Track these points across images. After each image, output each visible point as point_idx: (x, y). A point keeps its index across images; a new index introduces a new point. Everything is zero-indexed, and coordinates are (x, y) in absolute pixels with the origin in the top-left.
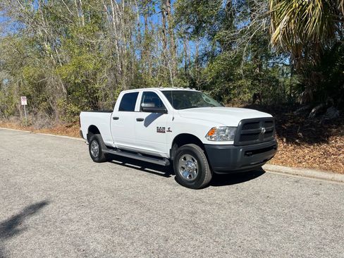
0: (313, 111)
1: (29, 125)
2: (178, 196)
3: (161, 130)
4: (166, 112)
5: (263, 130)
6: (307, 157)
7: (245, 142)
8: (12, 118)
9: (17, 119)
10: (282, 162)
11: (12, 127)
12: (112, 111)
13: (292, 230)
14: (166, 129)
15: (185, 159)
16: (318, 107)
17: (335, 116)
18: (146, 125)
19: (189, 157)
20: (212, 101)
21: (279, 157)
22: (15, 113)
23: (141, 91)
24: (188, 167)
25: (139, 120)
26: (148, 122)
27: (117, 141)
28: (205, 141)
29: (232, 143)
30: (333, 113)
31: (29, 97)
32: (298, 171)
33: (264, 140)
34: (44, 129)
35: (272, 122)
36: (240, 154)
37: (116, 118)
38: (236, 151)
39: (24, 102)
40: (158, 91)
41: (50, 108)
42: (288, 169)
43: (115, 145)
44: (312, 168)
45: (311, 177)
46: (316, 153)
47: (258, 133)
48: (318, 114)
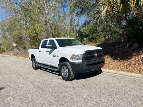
0: (127, 45)
1: (17, 54)
2: (59, 84)
3: (55, 56)
4: (56, 48)
5: (96, 55)
6: (122, 66)
7: (87, 61)
8: (11, 51)
9: (13, 52)
10: (111, 68)
11: (11, 55)
12: (38, 48)
13: (99, 100)
14: (57, 56)
15: (64, 68)
16: (130, 43)
17: (136, 47)
18: (50, 54)
19: (65, 67)
20: (80, 43)
21: (110, 66)
22: (13, 49)
23: (49, 39)
24: (65, 71)
25: (47, 52)
26: (50, 52)
27: (41, 61)
28: (70, 60)
29: (81, 61)
30: (136, 46)
31: (16, 43)
32: (116, 72)
33: (97, 59)
34: (22, 56)
35: (102, 51)
36: (85, 66)
37: (40, 51)
38: (83, 65)
39: (15, 45)
40: (54, 39)
41: (25, 47)
42: (113, 71)
43: (40, 62)
44: (123, 70)
45: (121, 75)
46: (126, 64)
47: (94, 56)
48: (130, 46)
